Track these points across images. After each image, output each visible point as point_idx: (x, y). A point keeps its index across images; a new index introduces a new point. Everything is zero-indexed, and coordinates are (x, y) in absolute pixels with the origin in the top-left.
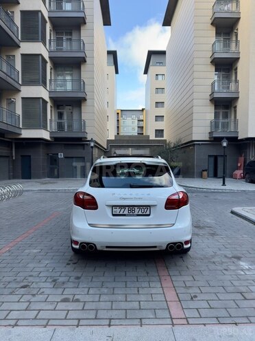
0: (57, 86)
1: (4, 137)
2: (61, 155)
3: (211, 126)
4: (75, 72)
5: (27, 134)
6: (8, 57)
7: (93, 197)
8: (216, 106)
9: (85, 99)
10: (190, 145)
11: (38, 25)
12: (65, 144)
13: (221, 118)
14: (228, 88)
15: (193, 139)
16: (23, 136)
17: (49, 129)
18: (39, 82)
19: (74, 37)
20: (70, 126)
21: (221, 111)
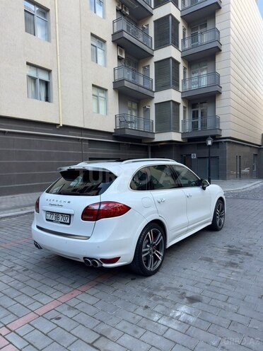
0: (192, 84)
1: (141, 143)
2: (194, 156)
4: (209, 66)
5: (160, 137)
6: (144, 68)
9: (220, 93)
11: (169, 29)
12: (198, 144)
16: (155, 140)
17: (181, 131)
18: (170, 85)
19: (209, 27)
20: (204, 125)
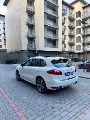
3: (28, 46)
7: (60, 71)
8: (29, 39)
10: (21, 52)
13: (30, 43)
14: (32, 34)
15: (22, 50)
21: (30, 41)
